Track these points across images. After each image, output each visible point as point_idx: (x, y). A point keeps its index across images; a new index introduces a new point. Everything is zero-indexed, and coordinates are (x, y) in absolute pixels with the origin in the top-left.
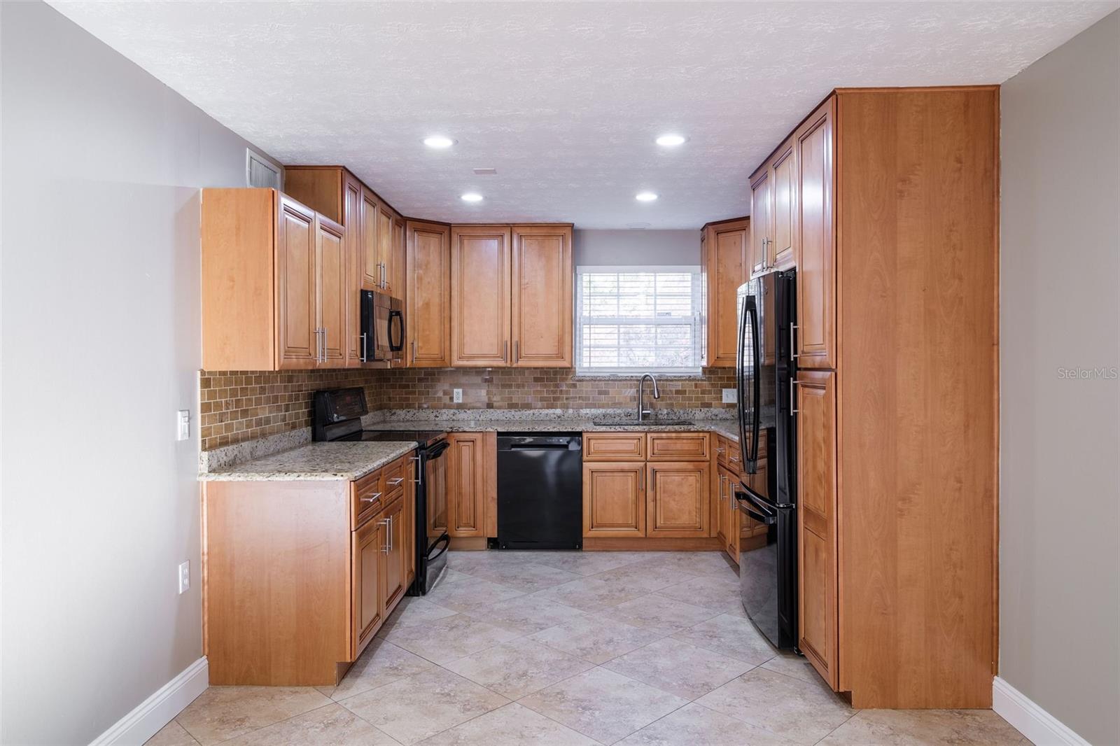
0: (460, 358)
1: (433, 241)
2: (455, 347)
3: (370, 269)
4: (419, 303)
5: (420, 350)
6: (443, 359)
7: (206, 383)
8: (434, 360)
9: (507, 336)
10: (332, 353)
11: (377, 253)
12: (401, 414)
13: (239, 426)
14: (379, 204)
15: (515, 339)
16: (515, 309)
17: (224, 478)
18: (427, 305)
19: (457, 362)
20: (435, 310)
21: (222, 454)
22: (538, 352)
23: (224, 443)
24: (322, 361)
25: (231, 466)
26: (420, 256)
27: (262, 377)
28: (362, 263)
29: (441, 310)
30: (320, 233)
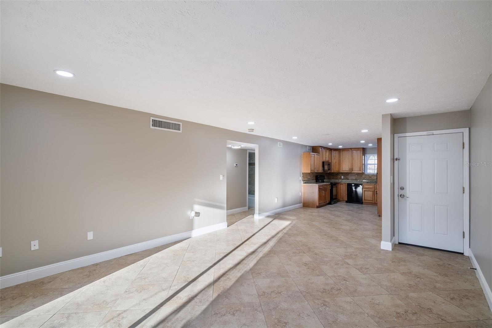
0: (342, 171)
1: (337, 152)
2: (341, 169)
3: (324, 158)
4: (334, 162)
5: (334, 169)
6: (339, 171)
7: (303, 174)
8: (337, 171)
9: (350, 167)
10: (317, 170)
11: (326, 155)
12: (333, 180)
13: (306, 179)
14: (326, 148)
15: (352, 167)
16: (352, 163)
17: (304, 184)
18: (336, 162)
19: (341, 172)
20: (337, 163)
21: (304, 182)
22: (356, 170)
23: (305, 181)
24: (316, 171)
25: (305, 183)
26: (335, 155)
27: (309, 173)
28: (323, 158)
29: (338, 163)
30: (316, 156)
